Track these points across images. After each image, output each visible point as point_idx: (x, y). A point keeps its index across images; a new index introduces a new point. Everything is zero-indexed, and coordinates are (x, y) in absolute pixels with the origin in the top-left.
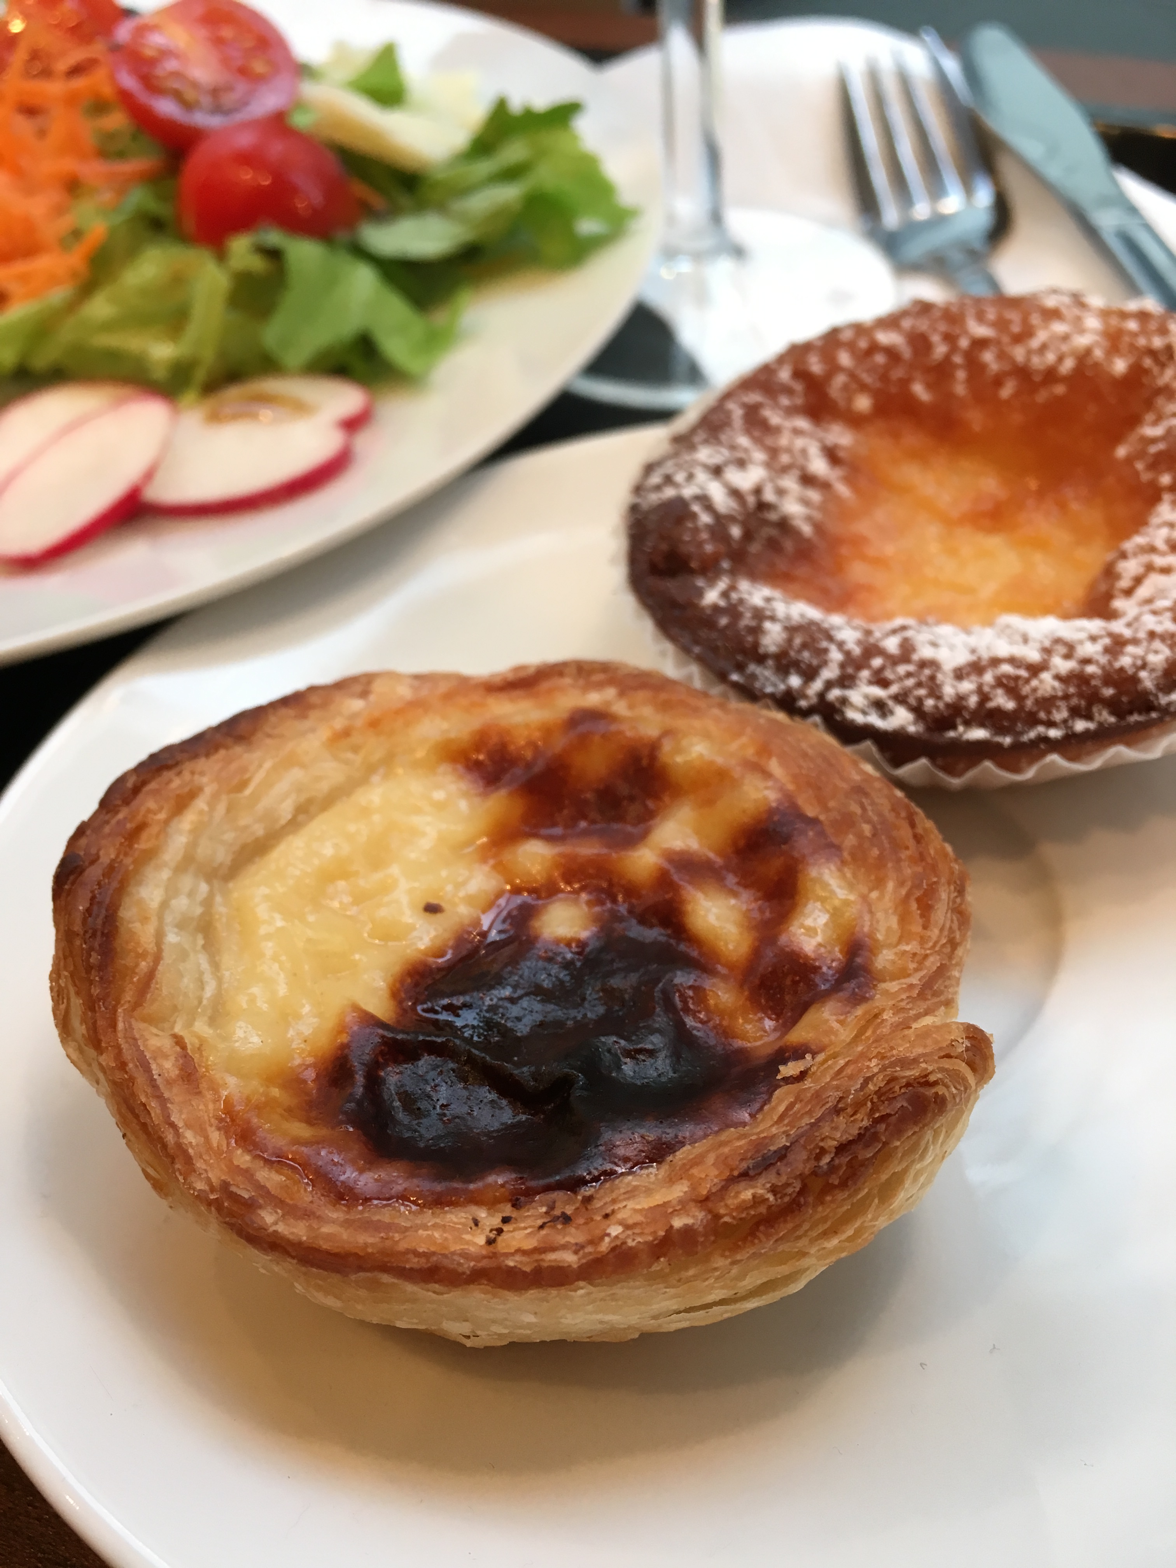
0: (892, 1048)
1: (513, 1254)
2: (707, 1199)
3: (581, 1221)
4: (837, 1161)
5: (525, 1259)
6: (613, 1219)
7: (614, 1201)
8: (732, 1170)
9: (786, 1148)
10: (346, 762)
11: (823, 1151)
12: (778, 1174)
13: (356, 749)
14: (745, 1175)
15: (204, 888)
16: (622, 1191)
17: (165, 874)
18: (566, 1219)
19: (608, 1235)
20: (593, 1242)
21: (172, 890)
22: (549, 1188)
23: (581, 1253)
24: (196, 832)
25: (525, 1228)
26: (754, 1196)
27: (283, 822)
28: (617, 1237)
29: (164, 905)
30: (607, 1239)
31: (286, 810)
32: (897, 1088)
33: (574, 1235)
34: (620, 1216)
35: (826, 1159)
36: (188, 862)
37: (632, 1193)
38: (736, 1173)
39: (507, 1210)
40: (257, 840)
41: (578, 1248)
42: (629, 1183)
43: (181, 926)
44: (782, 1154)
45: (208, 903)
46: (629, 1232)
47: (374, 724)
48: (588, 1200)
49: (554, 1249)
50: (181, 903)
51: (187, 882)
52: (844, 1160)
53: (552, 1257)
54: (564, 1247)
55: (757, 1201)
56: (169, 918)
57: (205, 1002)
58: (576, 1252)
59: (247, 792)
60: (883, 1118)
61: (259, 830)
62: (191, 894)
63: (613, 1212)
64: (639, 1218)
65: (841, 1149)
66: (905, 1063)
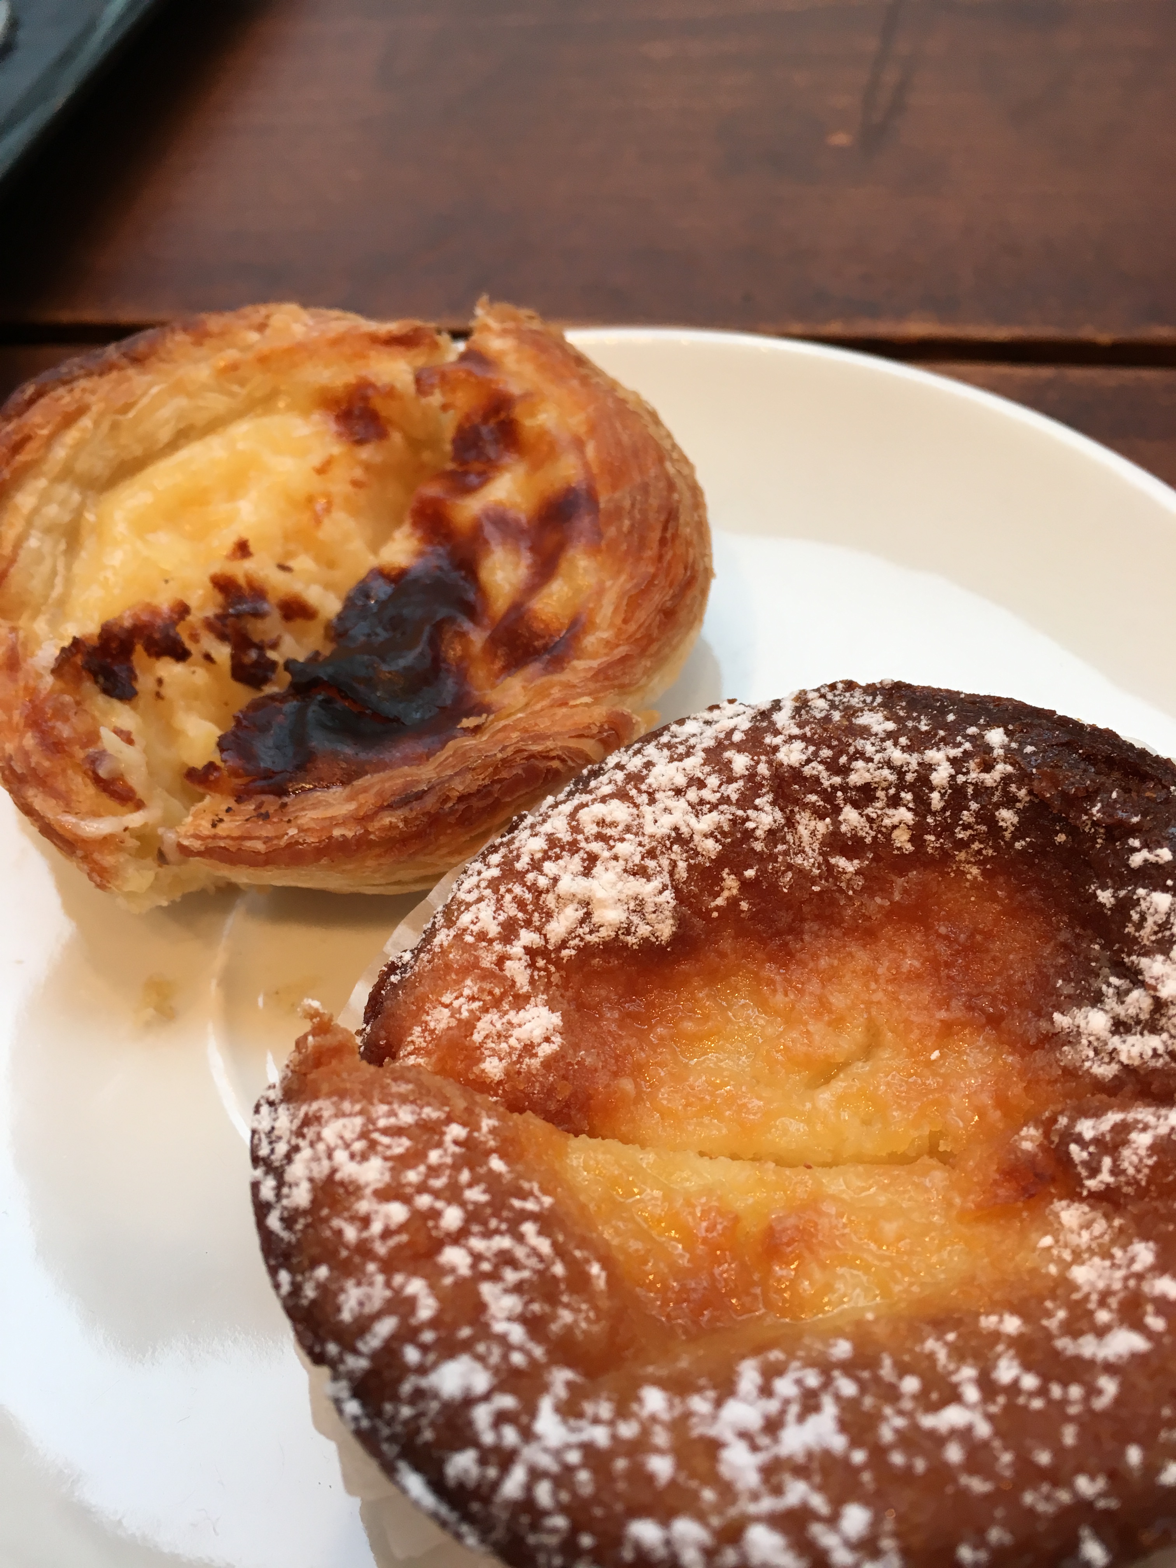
0: (536, 724)
1: (225, 838)
2: (363, 818)
3: (275, 820)
4: (456, 807)
5: (230, 842)
6: (293, 823)
7: (303, 809)
8: (384, 801)
9: (424, 792)
10: (232, 394)
11: (447, 799)
12: (411, 810)
13: (242, 383)
14: (390, 807)
15: (76, 497)
16: (310, 802)
17: (42, 483)
18: (266, 817)
19: (287, 834)
20: (278, 837)
21: (45, 498)
22: (263, 792)
23: (270, 844)
24: (79, 447)
25: (238, 821)
26: (391, 823)
27: (161, 445)
28: (293, 836)
29: (36, 511)
30: (286, 837)
31: (165, 435)
32: (518, 759)
33: (267, 830)
34: (299, 822)
35: (450, 804)
36: (66, 473)
37: (315, 806)
38: (385, 804)
39: (231, 803)
40: (136, 459)
41: (267, 840)
42: (317, 797)
43: (49, 530)
44: (420, 796)
45: (79, 513)
46: (302, 834)
47: (264, 360)
48: (284, 805)
49: (250, 838)
50: (52, 511)
51: (62, 490)
52: (461, 807)
53: (248, 844)
54: (258, 838)
55: (392, 826)
56: (38, 521)
57: (50, 601)
58: (264, 843)
59: (131, 415)
60: (500, 781)
61: (138, 450)
62: (63, 503)
63: (296, 818)
64: (312, 825)
65: (461, 798)
66: (539, 737)
